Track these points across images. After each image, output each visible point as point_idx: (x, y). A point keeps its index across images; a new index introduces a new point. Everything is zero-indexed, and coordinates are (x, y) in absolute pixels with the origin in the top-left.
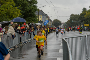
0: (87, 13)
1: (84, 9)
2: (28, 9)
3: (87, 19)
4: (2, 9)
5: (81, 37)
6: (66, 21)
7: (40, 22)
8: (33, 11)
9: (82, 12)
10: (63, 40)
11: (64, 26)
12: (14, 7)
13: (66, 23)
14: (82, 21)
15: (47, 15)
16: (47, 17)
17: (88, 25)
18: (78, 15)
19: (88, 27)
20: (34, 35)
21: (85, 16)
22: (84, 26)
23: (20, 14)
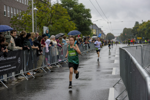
0: (139, 27)
1: (137, 23)
2: (83, 22)
3: (140, 32)
4: (58, 23)
5: (137, 46)
6: (119, 35)
7: (94, 35)
8: (87, 25)
9: (135, 25)
10: (120, 48)
11: (117, 39)
12: (69, 21)
13: (119, 37)
14: (135, 35)
15: (100, 29)
16: (101, 31)
17: (140, 38)
18: (131, 29)
19: (141, 40)
20: (89, 47)
21: (138, 30)
22: (136, 39)
23: (75, 27)
